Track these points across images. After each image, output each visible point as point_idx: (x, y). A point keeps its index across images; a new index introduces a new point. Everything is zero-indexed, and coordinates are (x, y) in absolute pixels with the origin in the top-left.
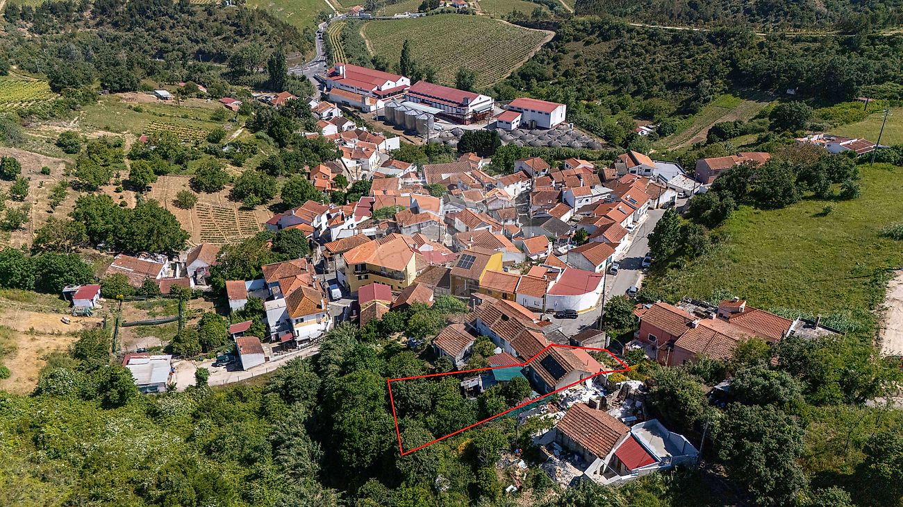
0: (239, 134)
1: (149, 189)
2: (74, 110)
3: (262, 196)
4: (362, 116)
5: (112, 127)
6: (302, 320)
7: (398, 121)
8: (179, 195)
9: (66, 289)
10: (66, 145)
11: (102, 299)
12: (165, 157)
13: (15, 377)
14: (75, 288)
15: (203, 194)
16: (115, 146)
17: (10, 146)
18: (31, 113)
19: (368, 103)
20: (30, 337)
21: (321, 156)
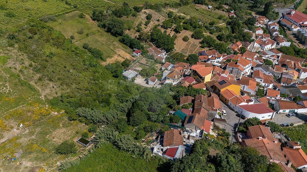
0: (222, 24)
1: (180, 33)
2: (180, 6)
3: (209, 45)
4: (288, 32)
5: (186, 13)
6: (169, 79)
7: (300, 37)
8: (185, 37)
9: (134, 49)
10: (170, 15)
11: (141, 55)
12: (191, 25)
13: (106, 62)
14: (136, 49)
15: (193, 39)
16: (182, 19)
17: (156, 12)
18: (168, 4)
19: (293, 27)
20: (118, 56)
21: (244, 39)
